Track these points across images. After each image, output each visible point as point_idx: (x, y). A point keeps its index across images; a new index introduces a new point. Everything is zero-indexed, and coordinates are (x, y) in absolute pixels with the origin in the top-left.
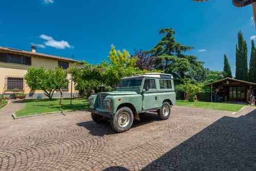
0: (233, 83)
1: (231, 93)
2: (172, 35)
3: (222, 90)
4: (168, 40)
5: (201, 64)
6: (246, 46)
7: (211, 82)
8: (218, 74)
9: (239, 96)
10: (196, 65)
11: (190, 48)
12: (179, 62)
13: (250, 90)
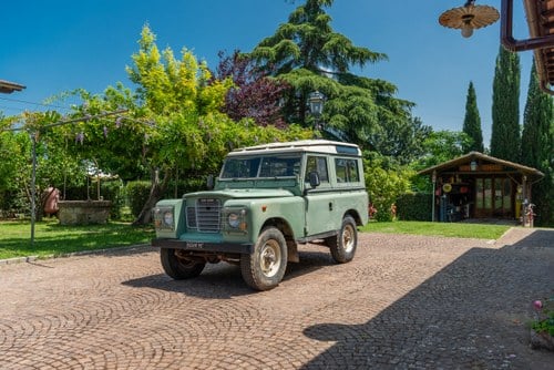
0: (485, 167)
1: (479, 195)
2: (323, 8)
3: (459, 186)
4: (312, 21)
5: (406, 109)
6: (517, 62)
7: (432, 162)
8: (450, 140)
9: (498, 204)
10: (394, 110)
11: (376, 56)
12: (344, 99)
13: (523, 185)
